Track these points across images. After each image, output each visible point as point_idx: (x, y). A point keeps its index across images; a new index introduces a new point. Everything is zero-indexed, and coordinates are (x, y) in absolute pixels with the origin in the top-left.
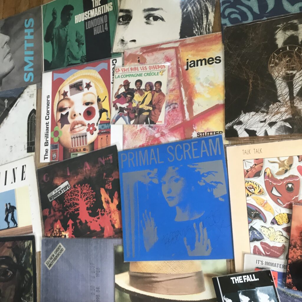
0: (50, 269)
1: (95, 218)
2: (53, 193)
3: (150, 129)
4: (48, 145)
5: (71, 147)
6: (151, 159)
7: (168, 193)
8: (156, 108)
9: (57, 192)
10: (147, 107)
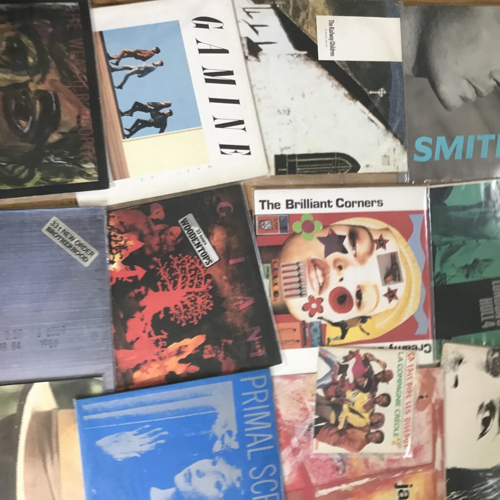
0: (44, 230)
1: (149, 328)
2: (196, 228)
3: (307, 427)
4: (287, 208)
5: (282, 264)
6: (255, 435)
7: (198, 472)
8: (341, 435)
9: (198, 236)
10: (343, 420)
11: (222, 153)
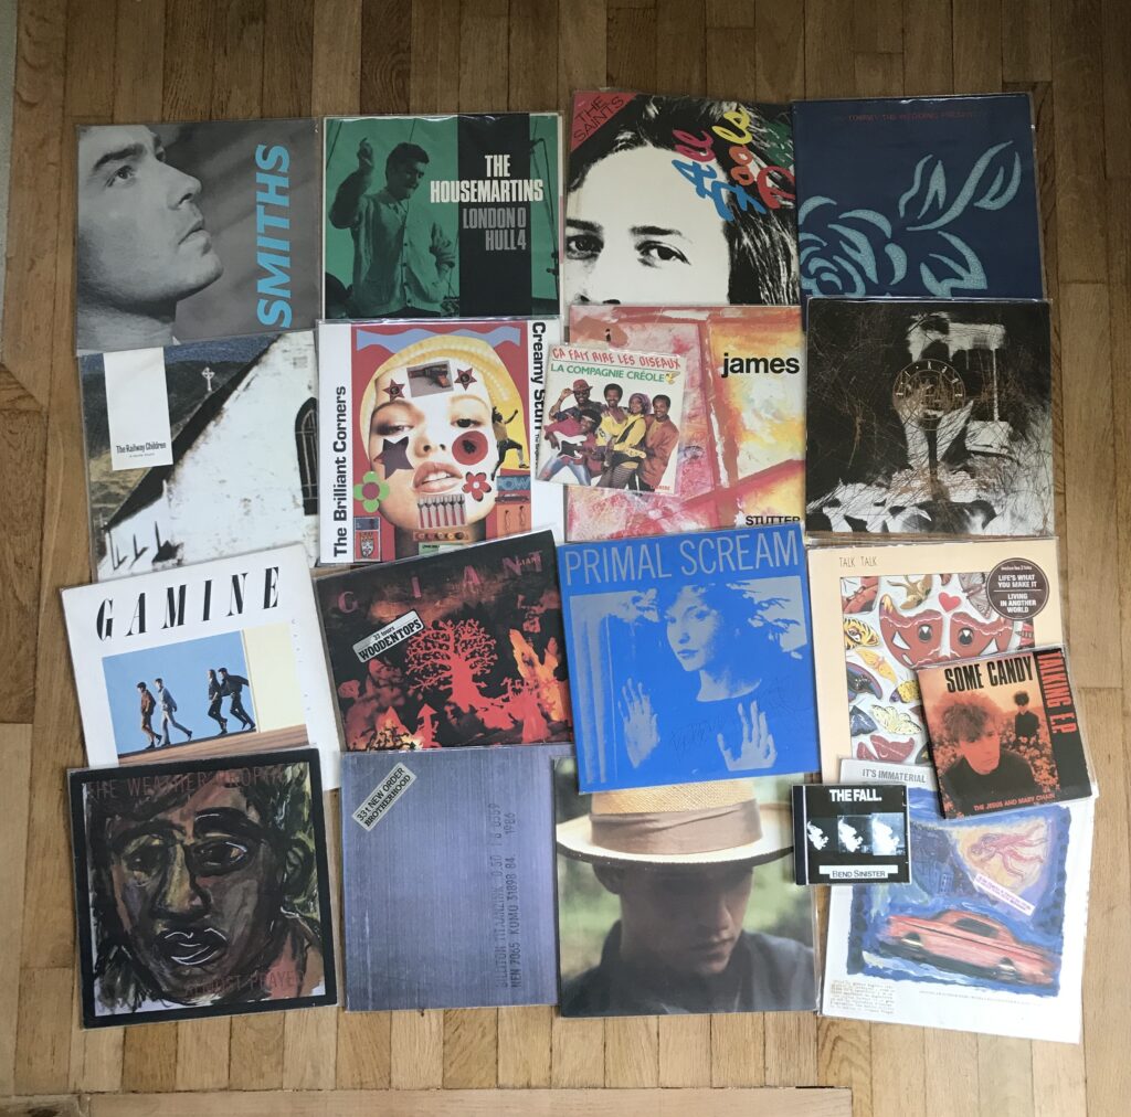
0: (368, 829)
1: (498, 701)
2: (372, 640)
3: (636, 498)
4: (344, 519)
5: (420, 528)
6: (641, 567)
7: (682, 642)
8: (654, 455)
9: (382, 638)
10: (634, 450)
11: (275, 605)
